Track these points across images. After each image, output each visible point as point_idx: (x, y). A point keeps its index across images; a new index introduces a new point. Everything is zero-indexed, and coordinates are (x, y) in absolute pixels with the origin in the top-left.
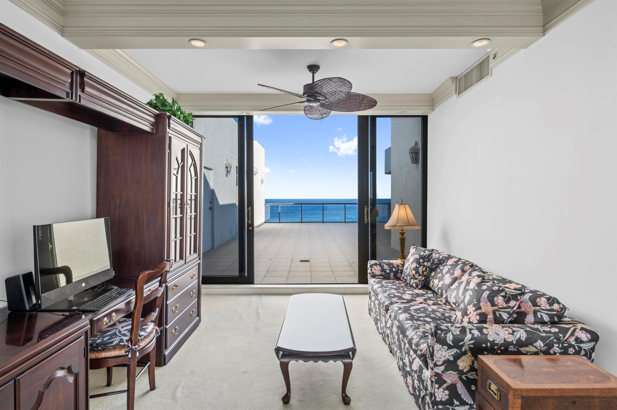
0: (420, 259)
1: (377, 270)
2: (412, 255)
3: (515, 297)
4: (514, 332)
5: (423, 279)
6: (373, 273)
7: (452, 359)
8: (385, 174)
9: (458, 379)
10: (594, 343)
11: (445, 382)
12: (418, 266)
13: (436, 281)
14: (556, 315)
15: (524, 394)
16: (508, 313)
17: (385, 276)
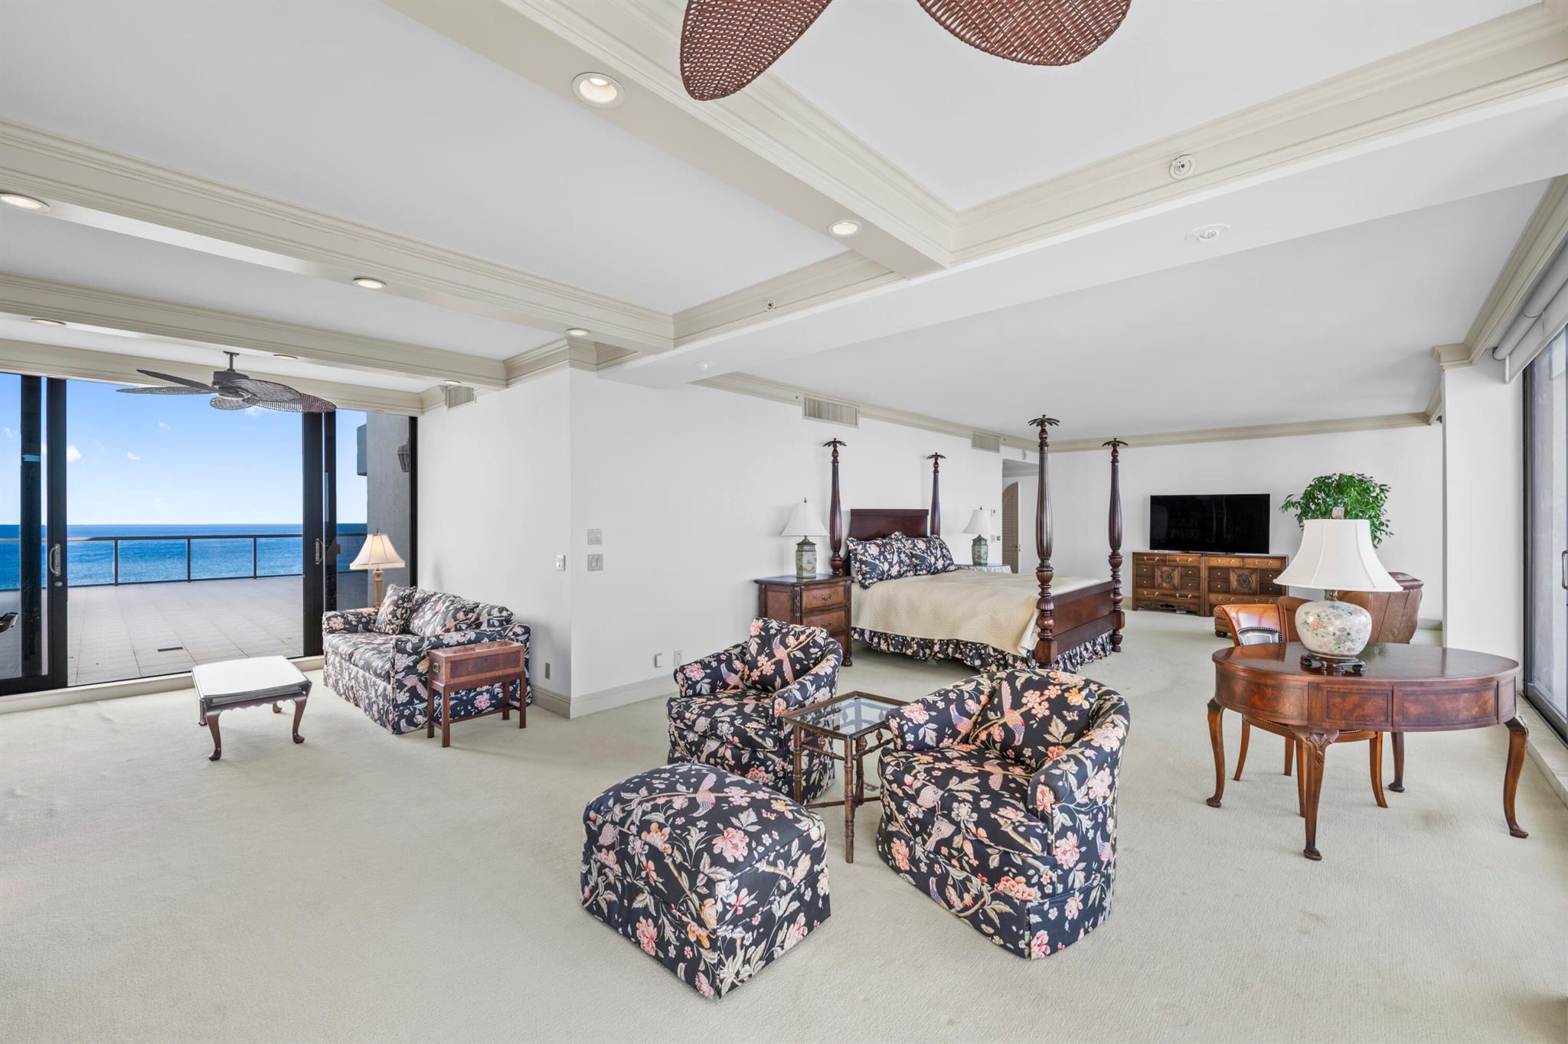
0: (398, 600)
1: (338, 623)
2: (391, 596)
3: (472, 610)
4: (465, 634)
5: (402, 622)
6: (332, 628)
7: (411, 664)
8: (359, 474)
9: (418, 681)
10: (527, 635)
11: (406, 686)
12: (395, 608)
13: (416, 622)
14: (504, 620)
15: (453, 659)
16: (466, 624)
17: (350, 629)
